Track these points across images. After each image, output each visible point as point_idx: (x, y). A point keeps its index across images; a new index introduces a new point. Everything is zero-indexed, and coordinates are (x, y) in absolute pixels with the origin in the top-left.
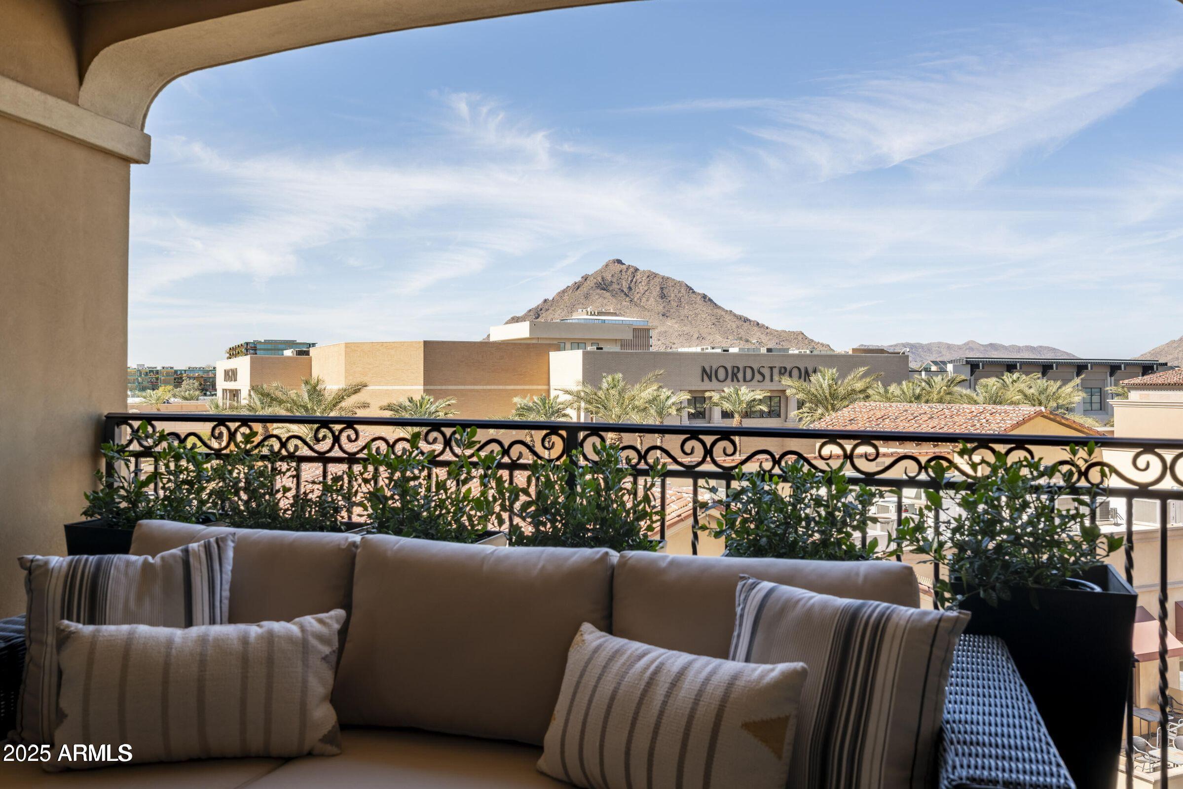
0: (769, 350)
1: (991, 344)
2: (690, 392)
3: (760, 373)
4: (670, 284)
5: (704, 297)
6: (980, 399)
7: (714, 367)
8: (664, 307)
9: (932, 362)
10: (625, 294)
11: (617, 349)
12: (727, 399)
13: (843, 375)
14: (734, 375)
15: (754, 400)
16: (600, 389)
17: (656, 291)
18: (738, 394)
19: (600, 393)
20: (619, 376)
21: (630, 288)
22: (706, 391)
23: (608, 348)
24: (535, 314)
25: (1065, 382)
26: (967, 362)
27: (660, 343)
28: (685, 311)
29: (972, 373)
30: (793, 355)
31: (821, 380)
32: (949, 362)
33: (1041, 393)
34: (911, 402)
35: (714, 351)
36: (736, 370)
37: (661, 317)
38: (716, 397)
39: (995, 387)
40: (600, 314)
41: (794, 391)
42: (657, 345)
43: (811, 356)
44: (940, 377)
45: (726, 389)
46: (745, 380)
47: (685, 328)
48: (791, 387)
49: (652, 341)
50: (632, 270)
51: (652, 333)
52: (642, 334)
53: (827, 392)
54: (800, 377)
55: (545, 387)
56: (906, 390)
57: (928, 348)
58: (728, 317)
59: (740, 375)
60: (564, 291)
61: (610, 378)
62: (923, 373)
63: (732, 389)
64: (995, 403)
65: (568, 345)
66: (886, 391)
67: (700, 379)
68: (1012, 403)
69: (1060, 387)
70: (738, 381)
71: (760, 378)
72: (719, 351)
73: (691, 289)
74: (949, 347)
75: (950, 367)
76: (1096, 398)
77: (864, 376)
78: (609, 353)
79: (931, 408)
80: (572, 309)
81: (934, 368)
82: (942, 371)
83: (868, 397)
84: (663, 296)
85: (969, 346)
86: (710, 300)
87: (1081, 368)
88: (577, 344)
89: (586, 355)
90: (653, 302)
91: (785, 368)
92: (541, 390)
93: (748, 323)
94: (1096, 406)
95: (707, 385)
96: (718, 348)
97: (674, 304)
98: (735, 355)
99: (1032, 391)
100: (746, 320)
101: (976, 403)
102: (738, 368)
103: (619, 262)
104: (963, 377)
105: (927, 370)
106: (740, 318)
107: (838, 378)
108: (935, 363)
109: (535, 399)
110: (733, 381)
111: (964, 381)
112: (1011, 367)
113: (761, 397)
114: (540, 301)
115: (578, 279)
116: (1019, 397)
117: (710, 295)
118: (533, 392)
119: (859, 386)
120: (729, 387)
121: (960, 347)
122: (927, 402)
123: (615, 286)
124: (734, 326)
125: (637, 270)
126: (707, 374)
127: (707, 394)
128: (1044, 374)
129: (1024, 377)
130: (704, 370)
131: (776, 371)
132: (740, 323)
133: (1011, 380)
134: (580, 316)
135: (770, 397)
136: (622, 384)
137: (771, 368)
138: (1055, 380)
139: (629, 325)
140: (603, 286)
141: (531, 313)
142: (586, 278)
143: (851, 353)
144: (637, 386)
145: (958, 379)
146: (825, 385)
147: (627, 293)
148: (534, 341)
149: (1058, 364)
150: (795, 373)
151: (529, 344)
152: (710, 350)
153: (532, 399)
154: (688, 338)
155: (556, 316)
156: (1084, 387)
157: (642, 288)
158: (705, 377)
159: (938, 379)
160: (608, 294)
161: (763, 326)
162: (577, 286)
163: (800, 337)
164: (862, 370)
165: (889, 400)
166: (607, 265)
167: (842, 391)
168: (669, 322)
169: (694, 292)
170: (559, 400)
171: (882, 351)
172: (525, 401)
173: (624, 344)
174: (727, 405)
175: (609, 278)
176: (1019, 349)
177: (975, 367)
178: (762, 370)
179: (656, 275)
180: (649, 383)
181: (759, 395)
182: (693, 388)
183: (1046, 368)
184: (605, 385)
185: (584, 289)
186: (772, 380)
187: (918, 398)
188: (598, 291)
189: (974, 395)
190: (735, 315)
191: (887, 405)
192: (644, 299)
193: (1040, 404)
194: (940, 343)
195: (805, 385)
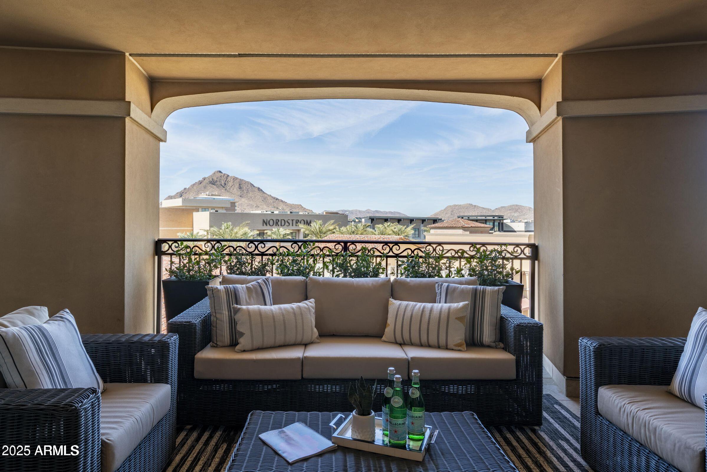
0: (291, 212)
1: (376, 211)
2: (258, 230)
3: (288, 222)
4: (243, 182)
5: (259, 189)
6: (377, 233)
7: (268, 220)
8: (241, 193)
9: (356, 218)
10: (223, 187)
11: (224, 211)
12: (274, 233)
13: (324, 223)
14: (277, 223)
15: (286, 234)
16: (221, 229)
17: (237, 186)
18: (279, 231)
19: (221, 231)
20: (230, 223)
21: (225, 184)
22: (265, 230)
23: (220, 211)
24: (180, 194)
25: (408, 226)
26: (370, 218)
27: (239, 208)
28: (251, 194)
29: (372, 223)
30: (302, 215)
31: (316, 225)
32: (363, 218)
33: (399, 231)
34: (351, 234)
35: (267, 212)
36: (277, 221)
37: (239, 197)
38: (269, 233)
39: (382, 228)
40: (212, 195)
41: (304, 230)
42: (238, 210)
43: (309, 215)
44: (360, 224)
45: (274, 229)
46: (281, 225)
47: (250, 202)
48: (302, 227)
49: (236, 208)
50: (226, 176)
51: (237, 204)
52: (233, 204)
53: (318, 230)
54: (304, 224)
55: (191, 228)
56: (348, 229)
57: (352, 212)
58: (269, 198)
59: (279, 223)
60: (194, 185)
61: (225, 224)
62: (353, 222)
63: (276, 229)
64: (382, 234)
65: (200, 210)
66: (340, 230)
67: (262, 225)
68: (389, 235)
69: (406, 228)
70: (278, 226)
71: (288, 224)
72: (270, 212)
73: (253, 185)
74: (360, 212)
75: (363, 220)
76: (417, 233)
77: (333, 224)
78: (221, 213)
79: (360, 237)
80: (198, 192)
81: (357, 220)
82: (360, 222)
83: (334, 232)
84: (240, 188)
85: (368, 211)
86: (261, 190)
87: (411, 221)
88: (205, 209)
89: (211, 213)
90: (235, 190)
91: (298, 220)
92: (189, 230)
93: (278, 200)
94: (417, 236)
95: (265, 227)
96: (269, 211)
97: (245, 192)
98: (277, 214)
99: (396, 230)
100: (277, 199)
101: (375, 234)
102: (278, 220)
103: (220, 172)
104: (369, 224)
105: (355, 221)
106: (274, 198)
107: (322, 225)
108: (357, 218)
109: (188, 234)
110: (276, 225)
111: (369, 226)
112: (386, 220)
113: (289, 233)
114: (183, 189)
115: (201, 179)
116: (391, 232)
117: (261, 188)
118: (186, 231)
119: (331, 227)
120: (275, 228)
121: (364, 212)
122: (357, 234)
123: (218, 183)
124: (272, 202)
125: (228, 176)
126: (265, 223)
127: (265, 232)
128: (398, 222)
129: (392, 224)
130: (264, 221)
131: (294, 222)
132: (275, 200)
133: (387, 225)
134: (203, 196)
135: (292, 233)
136: (231, 227)
137: (293, 220)
138: (404, 225)
139: (228, 201)
140: (213, 183)
141: (178, 194)
142: (204, 179)
143: (325, 214)
144: (238, 228)
145: (367, 225)
146: (317, 228)
147: (224, 186)
148: (184, 208)
149: (403, 219)
150: (302, 222)
151: (183, 209)
152: (265, 212)
153: (186, 234)
154: (252, 206)
155: (190, 196)
156: (414, 229)
157: (230, 184)
158: (264, 224)
159: (359, 225)
160: (215, 186)
161: (284, 202)
162: (200, 182)
163: (300, 207)
164: (332, 221)
165: (342, 233)
166: (214, 173)
167: (324, 230)
168: (243, 200)
169: (254, 186)
170: (199, 234)
171: (337, 213)
172: (183, 235)
173: (227, 209)
174: (274, 236)
175: (215, 179)
176: (387, 213)
177: (372, 220)
178: (289, 221)
179: (237, 178)
180: (244, 226)
181: (288, 232)
182: (259, 229)
183: (399, 221)
184: (223, 228)
185: (204, 184)
186: (293, 225)
187: (353, 233)
188: (210, 185)
189: (374, 231)
190: (272, 197)
191: (342, 235)
192: (231, 189)
193: (399, 235)
194: (357, 210)
195: (309, 227)
